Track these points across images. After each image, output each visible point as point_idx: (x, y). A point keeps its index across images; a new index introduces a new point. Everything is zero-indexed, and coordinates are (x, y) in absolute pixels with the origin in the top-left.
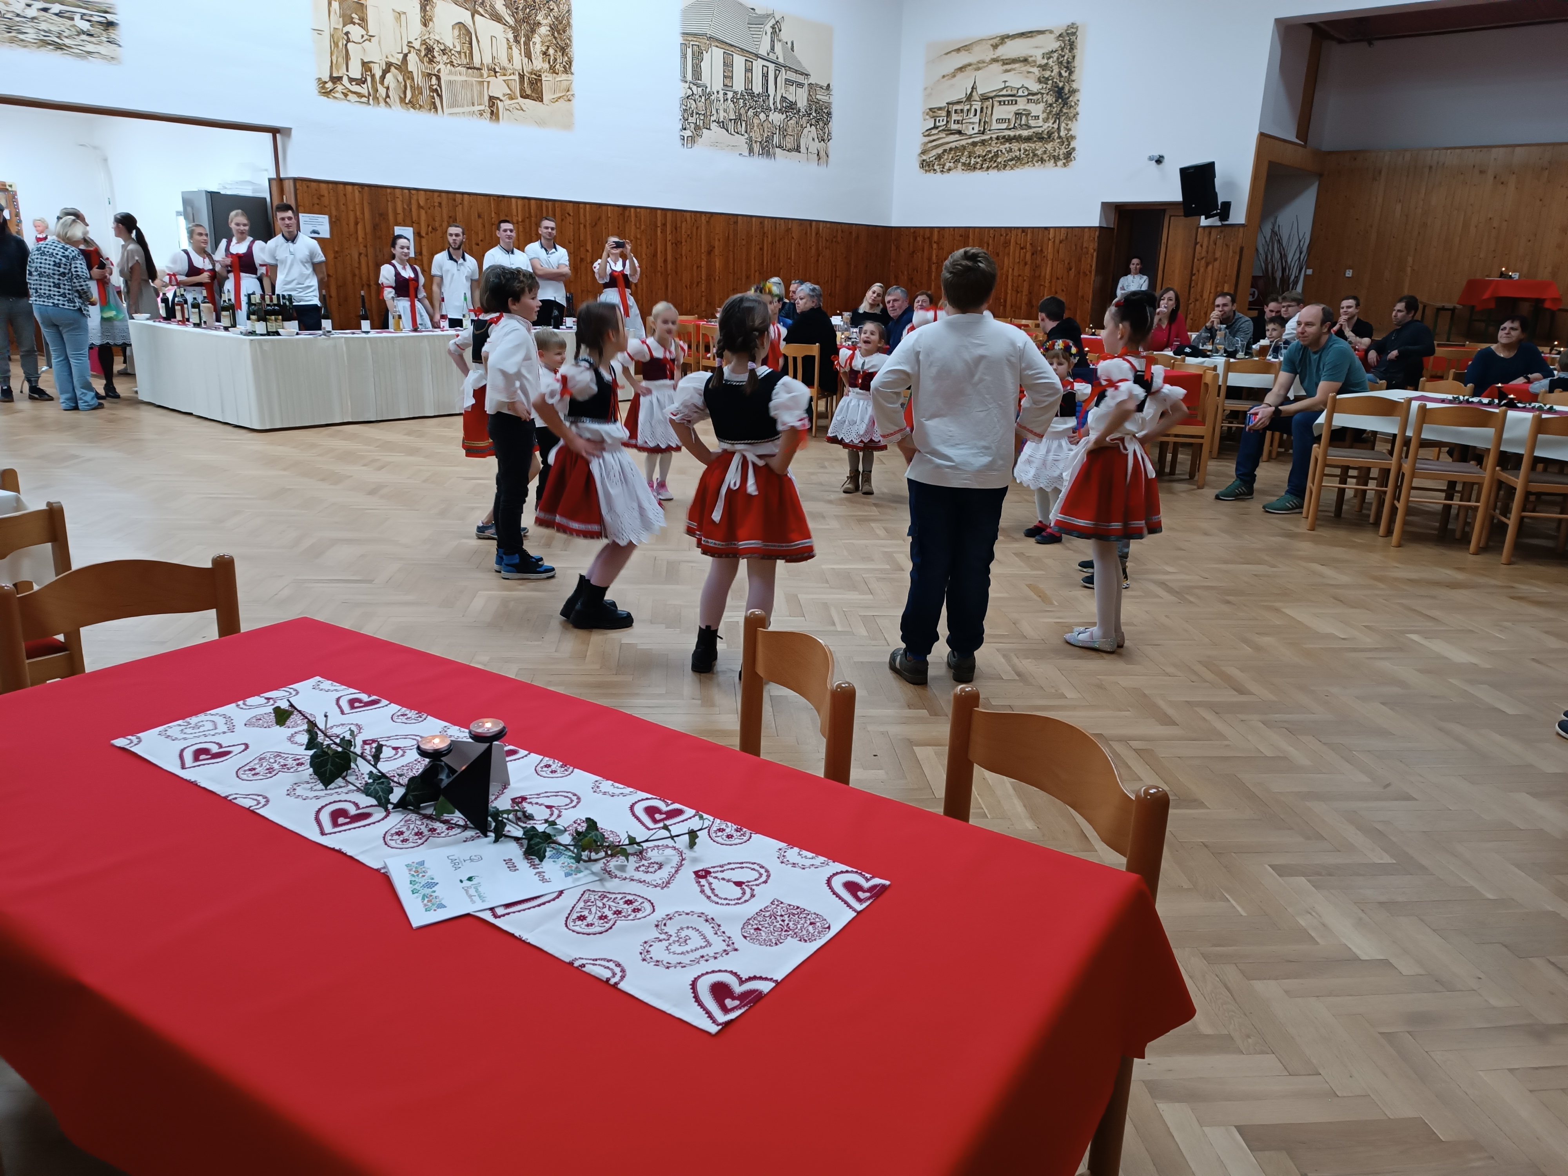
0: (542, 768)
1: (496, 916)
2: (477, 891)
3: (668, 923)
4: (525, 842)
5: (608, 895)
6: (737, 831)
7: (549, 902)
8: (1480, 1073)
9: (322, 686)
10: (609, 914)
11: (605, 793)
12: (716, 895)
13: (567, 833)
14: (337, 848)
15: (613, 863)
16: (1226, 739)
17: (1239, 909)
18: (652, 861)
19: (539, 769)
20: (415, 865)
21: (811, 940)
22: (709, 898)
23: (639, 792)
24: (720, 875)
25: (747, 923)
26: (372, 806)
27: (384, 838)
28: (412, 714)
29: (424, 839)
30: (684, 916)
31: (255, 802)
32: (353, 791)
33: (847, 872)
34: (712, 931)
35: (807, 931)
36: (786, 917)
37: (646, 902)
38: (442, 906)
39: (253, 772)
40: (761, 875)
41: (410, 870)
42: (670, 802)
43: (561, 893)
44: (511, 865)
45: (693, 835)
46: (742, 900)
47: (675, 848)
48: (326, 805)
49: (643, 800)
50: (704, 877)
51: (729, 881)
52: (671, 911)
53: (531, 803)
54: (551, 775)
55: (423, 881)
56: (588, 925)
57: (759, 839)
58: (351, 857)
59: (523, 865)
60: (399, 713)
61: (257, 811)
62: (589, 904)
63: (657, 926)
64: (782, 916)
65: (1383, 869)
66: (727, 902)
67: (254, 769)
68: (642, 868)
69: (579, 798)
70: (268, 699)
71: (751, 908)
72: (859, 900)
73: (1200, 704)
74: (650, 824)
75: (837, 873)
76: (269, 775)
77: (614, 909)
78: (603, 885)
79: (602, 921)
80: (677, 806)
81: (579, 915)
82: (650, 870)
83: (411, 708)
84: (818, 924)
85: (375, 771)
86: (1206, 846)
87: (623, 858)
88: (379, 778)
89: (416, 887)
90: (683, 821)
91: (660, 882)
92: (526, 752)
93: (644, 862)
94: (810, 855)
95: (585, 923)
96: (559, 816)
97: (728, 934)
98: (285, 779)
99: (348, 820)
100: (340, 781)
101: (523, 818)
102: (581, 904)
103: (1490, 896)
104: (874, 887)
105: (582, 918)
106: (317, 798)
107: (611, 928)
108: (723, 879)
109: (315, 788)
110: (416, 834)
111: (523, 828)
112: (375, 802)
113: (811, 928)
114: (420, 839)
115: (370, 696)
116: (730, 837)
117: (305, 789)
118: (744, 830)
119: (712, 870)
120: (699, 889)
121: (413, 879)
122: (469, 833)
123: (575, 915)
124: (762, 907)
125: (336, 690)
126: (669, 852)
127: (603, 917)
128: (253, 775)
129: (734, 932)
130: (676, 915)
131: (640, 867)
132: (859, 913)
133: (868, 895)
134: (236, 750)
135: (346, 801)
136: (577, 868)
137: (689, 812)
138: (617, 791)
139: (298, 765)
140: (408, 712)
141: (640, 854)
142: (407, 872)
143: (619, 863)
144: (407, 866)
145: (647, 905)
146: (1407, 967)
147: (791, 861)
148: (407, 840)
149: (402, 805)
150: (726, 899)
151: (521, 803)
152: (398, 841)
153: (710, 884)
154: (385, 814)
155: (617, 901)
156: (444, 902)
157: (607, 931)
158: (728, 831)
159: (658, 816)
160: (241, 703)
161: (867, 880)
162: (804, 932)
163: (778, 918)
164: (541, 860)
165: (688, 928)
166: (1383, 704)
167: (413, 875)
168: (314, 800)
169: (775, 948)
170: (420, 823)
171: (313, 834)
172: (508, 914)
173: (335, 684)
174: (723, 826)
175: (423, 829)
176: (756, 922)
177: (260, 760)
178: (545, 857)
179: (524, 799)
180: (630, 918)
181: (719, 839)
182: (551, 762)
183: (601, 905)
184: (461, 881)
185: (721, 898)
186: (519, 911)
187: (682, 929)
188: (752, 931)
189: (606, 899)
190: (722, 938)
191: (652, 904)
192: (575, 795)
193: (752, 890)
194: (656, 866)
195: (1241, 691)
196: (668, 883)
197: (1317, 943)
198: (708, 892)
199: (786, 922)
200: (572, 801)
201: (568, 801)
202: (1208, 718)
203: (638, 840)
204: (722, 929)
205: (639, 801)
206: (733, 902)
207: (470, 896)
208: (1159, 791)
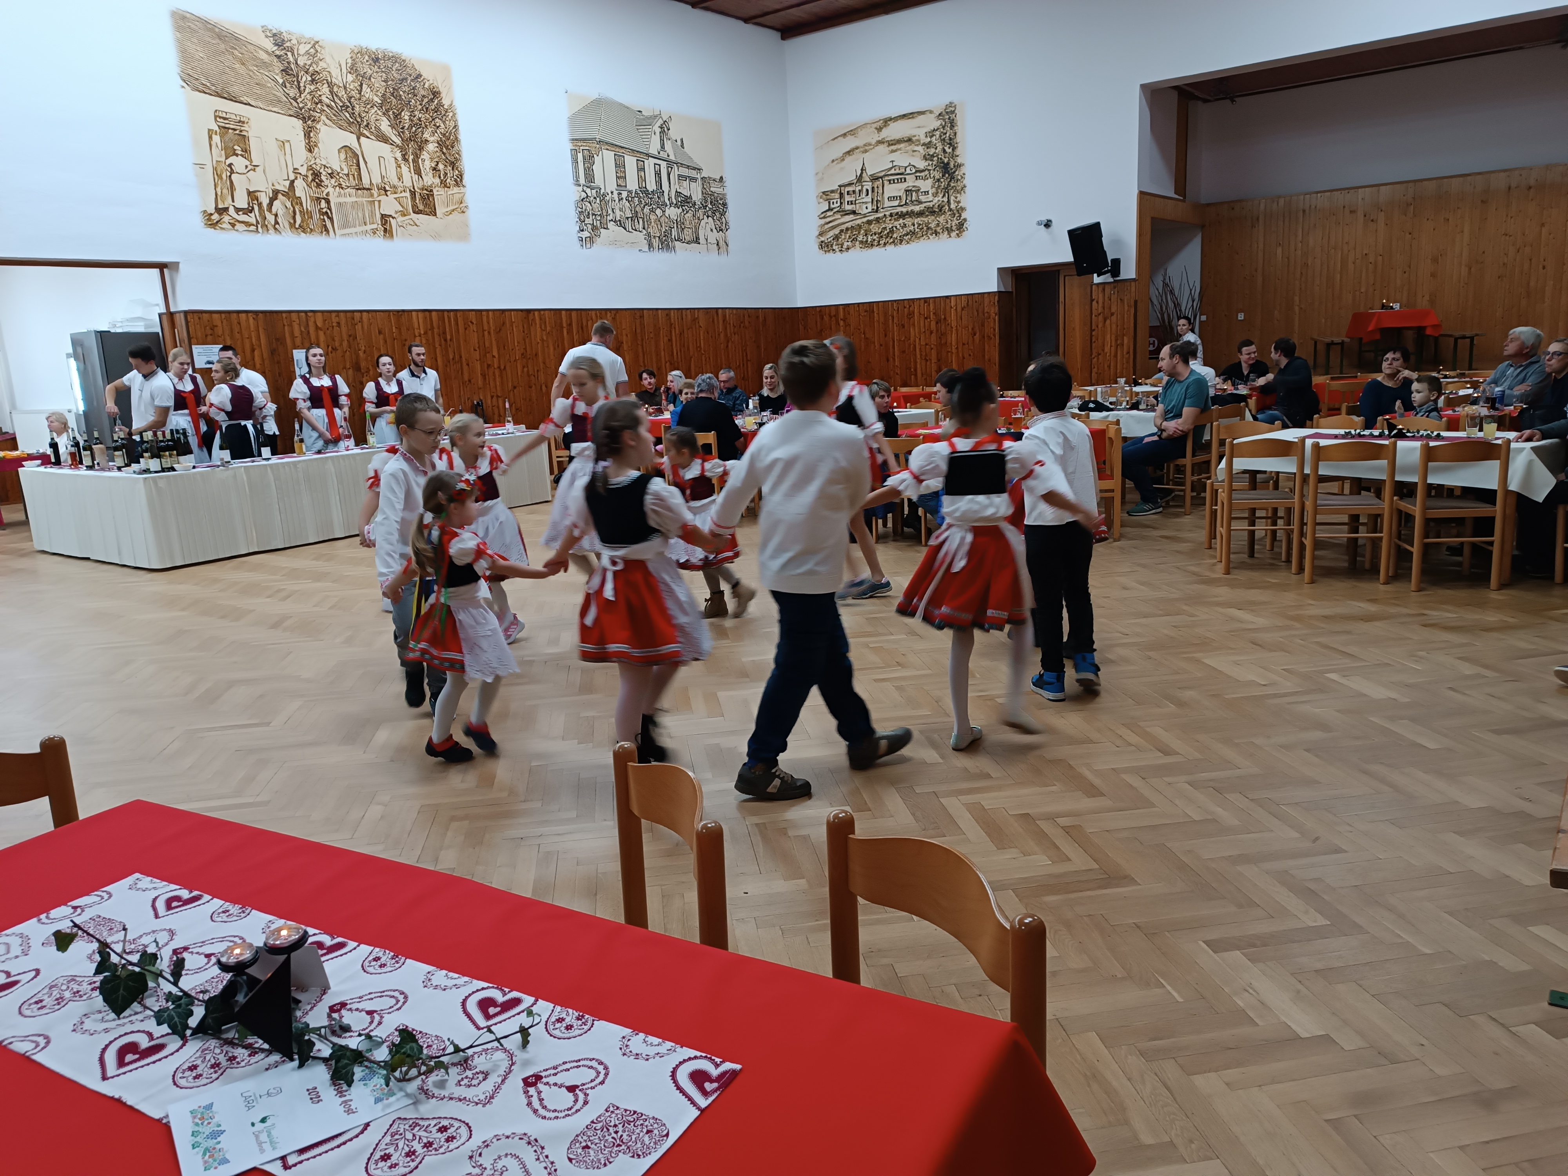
0: (370, 962)
1: (286, 1167)
2: (268, 1136)
3: (485, 1151)
4: (333, 1062)
5: (421, 1123)
6: (578, 1019)
7: (351, 1140)
8: (1431, 1155)
9: (138, 886)
10: (417, 1147)
11: (436, 987)
12: (544, 1107)
13: (386, 1044)
14: (117, 1096)
15: (433, 1078)
16: (1153, 805)
17: (1175, 994)
18: (477, 1070)
19: (366, 964)
20: (201, 1110)
21: (645, 1155)
22: (535, 1111)
23: (475, 981)
24: (551, 1080)
25: (575, 1141)
26: (168, 1034)
27: (174, 1076)
28: (234, 909)
29: (220, 1072)
30: (504, 1140)
31: (33, 1045)
32: (149, 1017)
33: (696, 1058)
34: (533, 1156)
35: (643, 1143)
36: (620, 1126)
37: (463, 1125)
38: (225, 1161)
39: (39, 1005)
40: (598, 1073)
41: (194, 1117)
42: (507, 990)
43: (367, 1125)
44: (314, 1096)
45: (524, 1032)
46: (573, 1110)
47: (505, 1050)
48: (116, 1039)
49: (478, 991)
50: (534, 1084)
51: (561, 1086)
52: (488, 1136)
53: (350, 1010)
54: (380, 971)
55: (207, 1130)
56: (390, 1167)
57: (602, 1026)
58: (131, 1108)
59: (328, 1093)
60: (220, 910)
61: (34, 1057)
62: (397, 1137)
63: (471, 1157)
64: (615, 1126)
65: (1318, 933)
66: (556, 1114)
67: (41, 1001)
68: (466, 1081)
69: (406, 997)
70: (75, 908)
71: (580, 1121)
72: (705, 1093)
73: (1127, 770)
74: (482, 1022)
75: (685, 1061)
76: (57, 1007)
77: (425, 1140)
78: (417, 1110)
79: (409, 1159)
80: (515, 994)
81: (382, 1153)
82: (475, 1082)
83: (234, 902)
84: (656, 1132)
85: (174, 990)
86: (1138, 927)
87: (442, 1070)
88: (180, 998)
89: (198, 1139)
90: (519, 1014)
91: (482, 1097)
92: (356, 944)
93: (469, 1073)
94: (656, 1040)
95: (389, 1163)
96: (380, 1023)
97: (551, 1159)
98: (76, 1009)
99: (137, 1056)
100: (136, 1006)
101: (339, 1032)
102: (388, 1139)
103: (1428, 951)
104: (724, 1073)
105: (386, 1157)
106: (106, 1031)
107: (416, 1167)
108: (555, 1084)
109: (107, 1018)
110: (212, 1067)
111: (334, 1044)
112: (170, 1031)
113: (646, 1139)
114: (216, 1072)
115: (191, 892)
116: (569, 1027)
117: (95, 1020)
118: (587, 1016)
119: (543, 1074)
120: (526, 1102)
121: (197, 1129)
122: (276, 1057)
123: (377, 1155)
124: (594, 1118)
125: (155, 888)
126: (500, 1055)
127: (411, 1154)
128: (39, 1009)
129: (558, 1153)
130: (494, 1140)
131: (462, 1079)
132: (702, 1111)
133: (715, 1085)
134: (25, 978)
135: (139, 1031)
136: (390, 1090)
137: (528, 1000)
138: (450, 983)
139: (92, 990)
140: (230, 907)
141: (465, 1063)
142: (190, 1120)
143: (439, 1078)
144: (191, 1112)
145: (464, 1131)
146: (1349, 1041)
147: (634, 1052)
148: (201, 1075)
149: (202, 1030)
150: (555, 1111)
151: (339, 1011)
152: (190, 1079)
153: (539, 1093)
154: (181, 1042)
155: (429, 1129)
156: (227, 1156)
157: (411, 1172)
158: (568, 1020)
159: (492, 1010)
160: (43, 916)
161: (717, 1066)
162: (639, 1145)
163: (611, 1129)
164: (349, 1085)
165: (506, 1155)
166: (1307, 750)
167: (197, 1124)
168: (103, 1034)
169: (604, 1170)
170: (218, 1051)
171: (92, 1081)
172: (301, 1162)
173: (155, 880)
174: (564, 1015)
175: (222, 1059)
176: (585, 1138)
177: (50, 988)
178: (353, 1081)
179: (343, 1005)
180: (442, 1150)
181: (557, 1033)
182: (381, 954)
183: (409, 1136)
184: (253, 1124)
185: (549, 1111)
186: (314, 1157)
187: (499, 1157)
188: (580, 1151)
189: (417, 1128)
190: (544, 1165)
191: (470, 1127)
192: (402, 993)
193: (586, 1095)
194: (481, 1077)
195: (1166, 751)
196: (492, 1097)
197: (1257, 1025)
198: (536, 1104)
199: (619, 1134)
200: (398, 1001)
201: (393, 1001)
202: (1135, 785)
203: (462, 1046)
204: (546, 1152)
205: (473, 993)
206: (563, 1114)
207: (260, 1144)
208: (1034, 919)
